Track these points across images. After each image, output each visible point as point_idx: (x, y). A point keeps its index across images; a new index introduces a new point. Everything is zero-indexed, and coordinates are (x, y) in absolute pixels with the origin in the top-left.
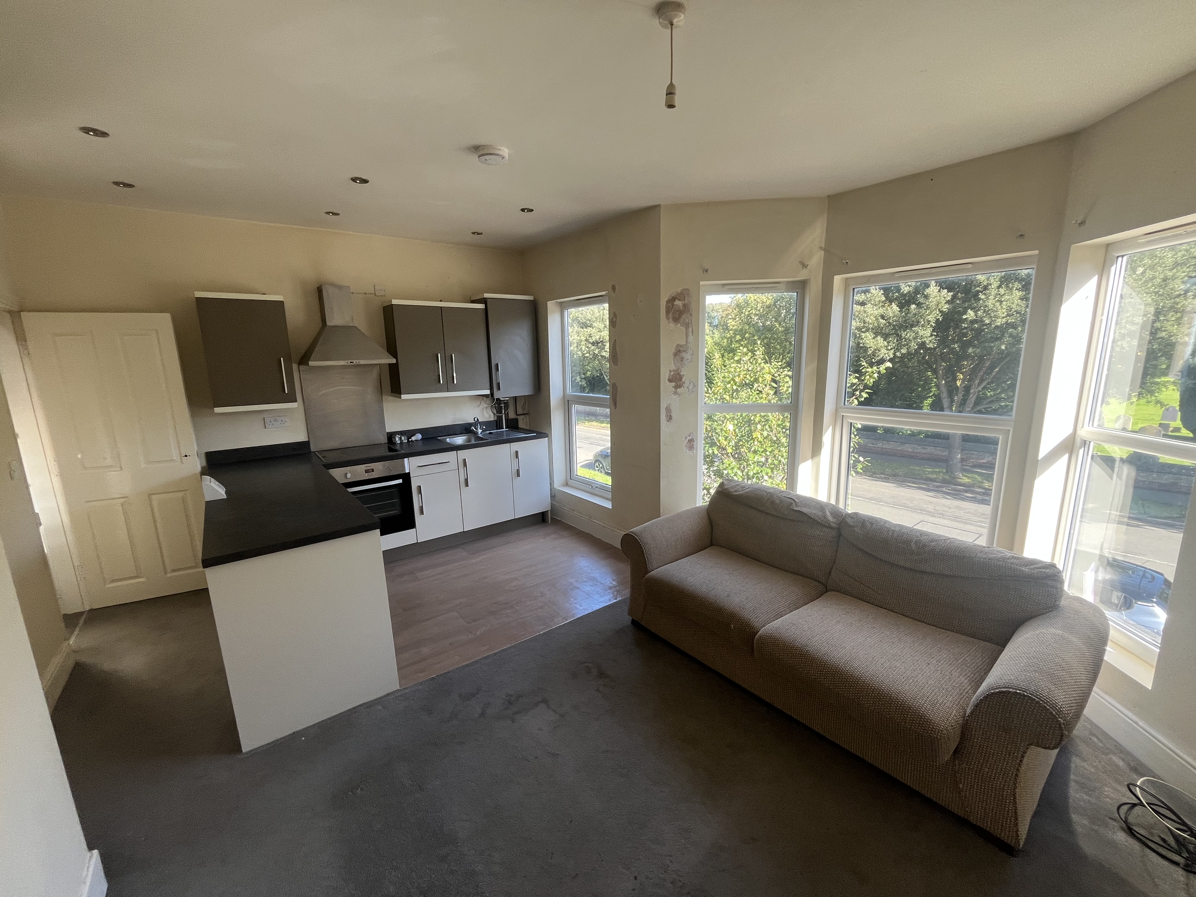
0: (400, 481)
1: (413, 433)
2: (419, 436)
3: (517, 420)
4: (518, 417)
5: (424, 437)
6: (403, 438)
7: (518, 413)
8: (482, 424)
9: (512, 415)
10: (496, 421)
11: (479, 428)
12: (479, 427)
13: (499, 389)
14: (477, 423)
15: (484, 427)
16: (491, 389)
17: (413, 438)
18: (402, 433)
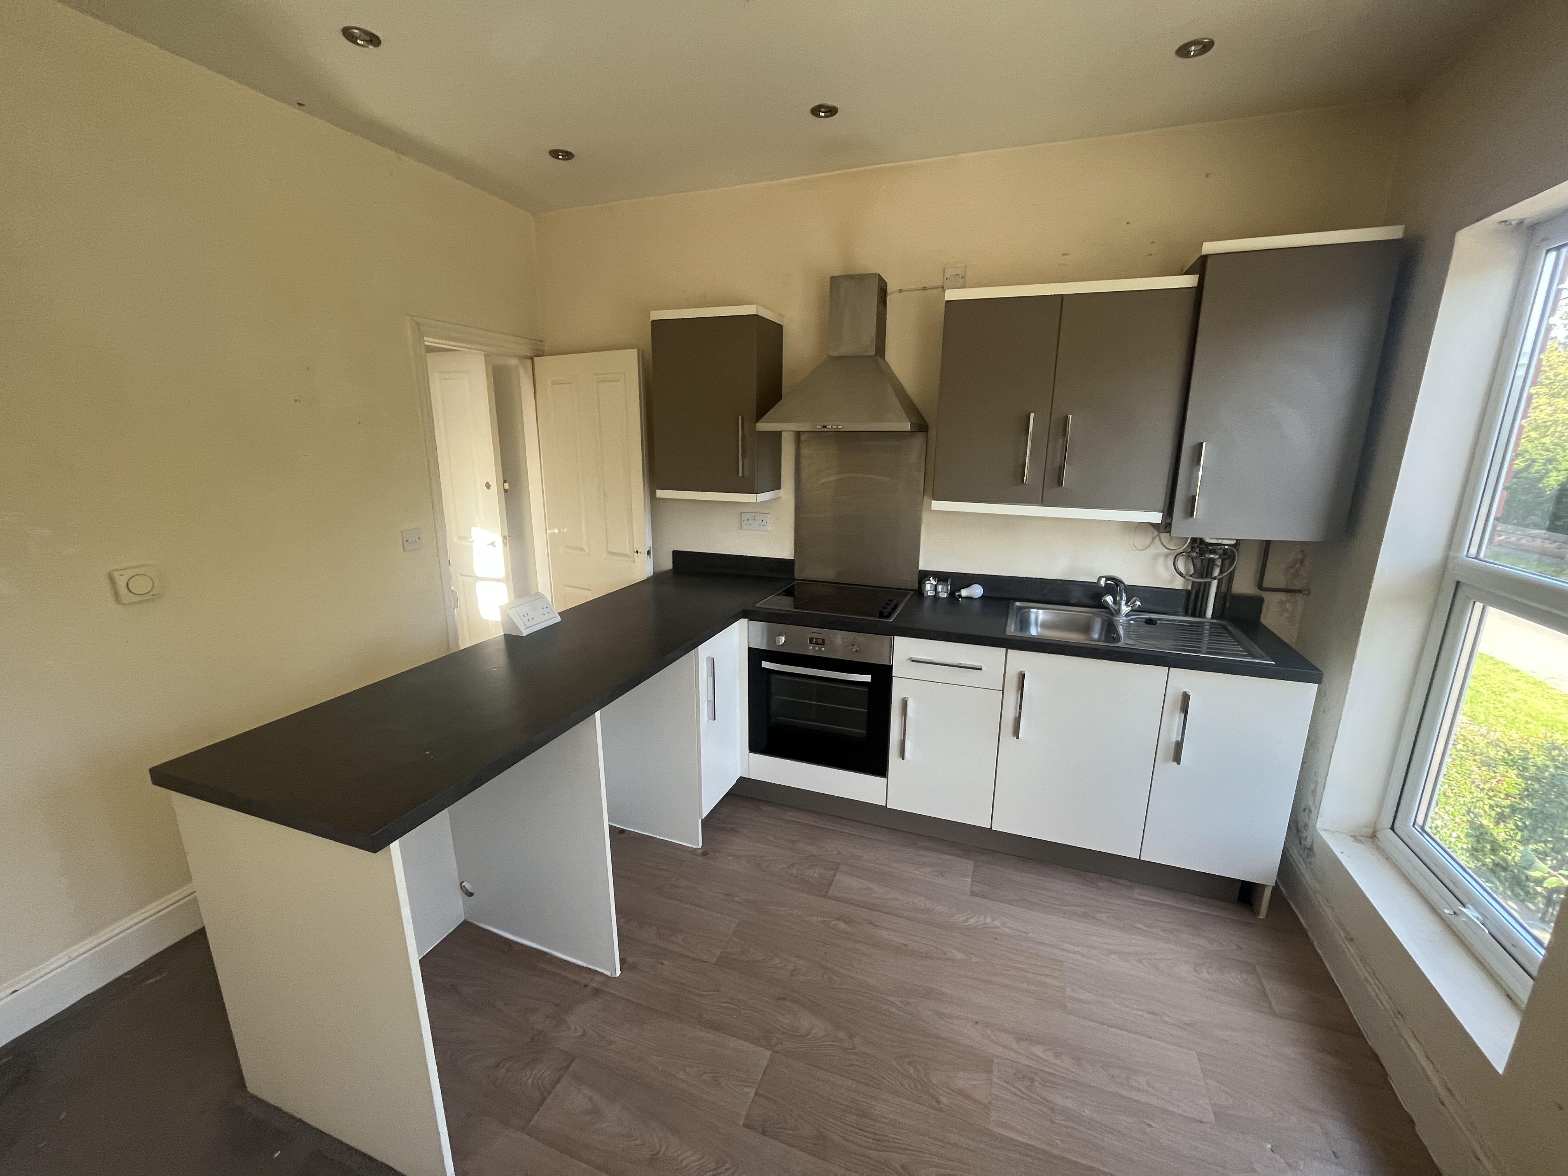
0: (867, 678)
1: (968, 580)
2: (976, 591)
3: (1258, 602)
4: (1264, 594)
5: (988, 594)
6: (940, 588)
7: (1266, 584)
8: (1133, 591)
9: (1244, 585)
10: (1189, 593)
11: (1123, 602)
12: (1124, 598)
13: (1192, 515)
14: (1114, 586)
15: (1138, 603)
16: (1169, 512)
17: (964, 593)
18: (942, 577)
